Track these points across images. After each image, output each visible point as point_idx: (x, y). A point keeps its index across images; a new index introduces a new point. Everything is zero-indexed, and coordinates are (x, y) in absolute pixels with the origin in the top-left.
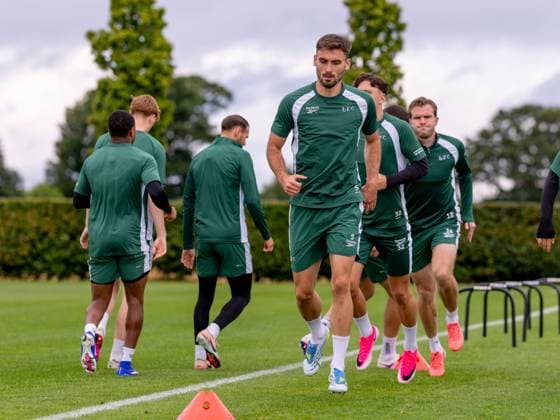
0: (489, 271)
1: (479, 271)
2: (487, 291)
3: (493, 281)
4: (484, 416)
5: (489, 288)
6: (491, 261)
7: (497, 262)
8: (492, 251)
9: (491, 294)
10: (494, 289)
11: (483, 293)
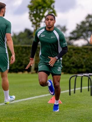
0: (84, 70)
1: (80, 70)
2: (82, 76)
3: (85, 73)
5: (83, 75)
6: (84, 66)
7: (86, 67)
8: (85, 63)
9: (83, 77)
10: (84, 76)
11: (81, 77)
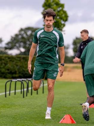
0: (17, 75)
1: (14, 75)
2: (16, 81)
3: (18, 78)
4: (14, 118)
5: (17, 80)
6: (18, 73)
8: (18, 69)
10: (18, 81)
